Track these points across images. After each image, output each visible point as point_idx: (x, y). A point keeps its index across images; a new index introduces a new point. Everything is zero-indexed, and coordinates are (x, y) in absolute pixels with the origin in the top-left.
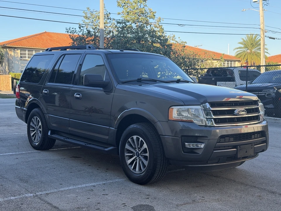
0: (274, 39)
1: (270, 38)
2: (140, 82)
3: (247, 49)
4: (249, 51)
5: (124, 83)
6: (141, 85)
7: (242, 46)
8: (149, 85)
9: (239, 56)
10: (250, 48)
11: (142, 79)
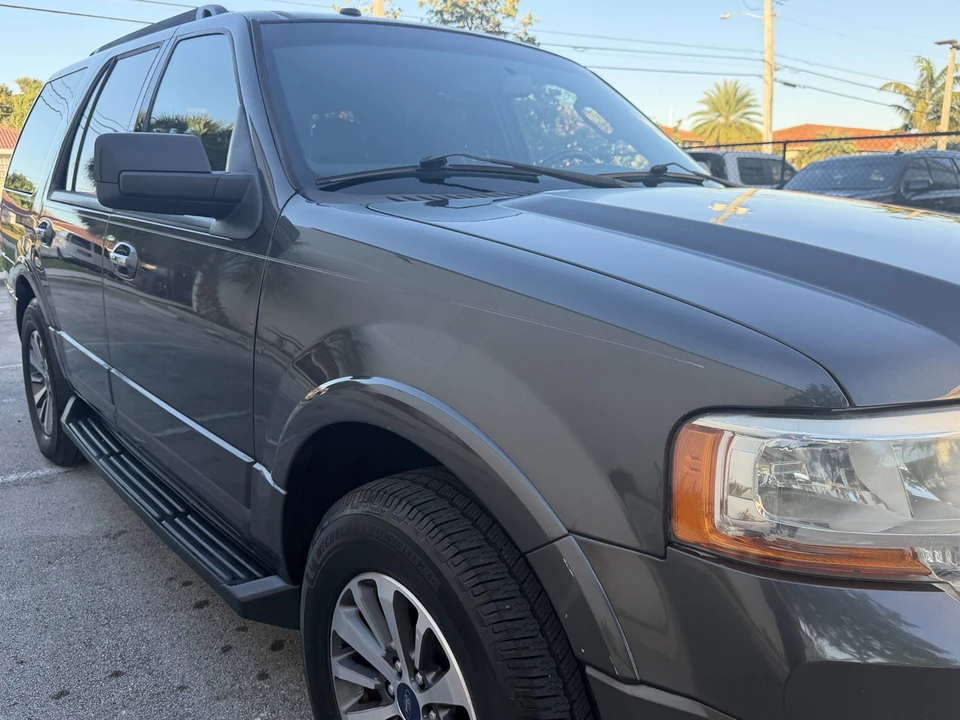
0: (794, 86)
1: (786, 84)
2: (440, 181)
3: (717, 114)
4: (721, 120)
5: (335, 187)
6: (443, 203)
7: (705, 108)
8: (489, 199)
9: (700, 130)
10: (724, 113)
11: (450, 162)
